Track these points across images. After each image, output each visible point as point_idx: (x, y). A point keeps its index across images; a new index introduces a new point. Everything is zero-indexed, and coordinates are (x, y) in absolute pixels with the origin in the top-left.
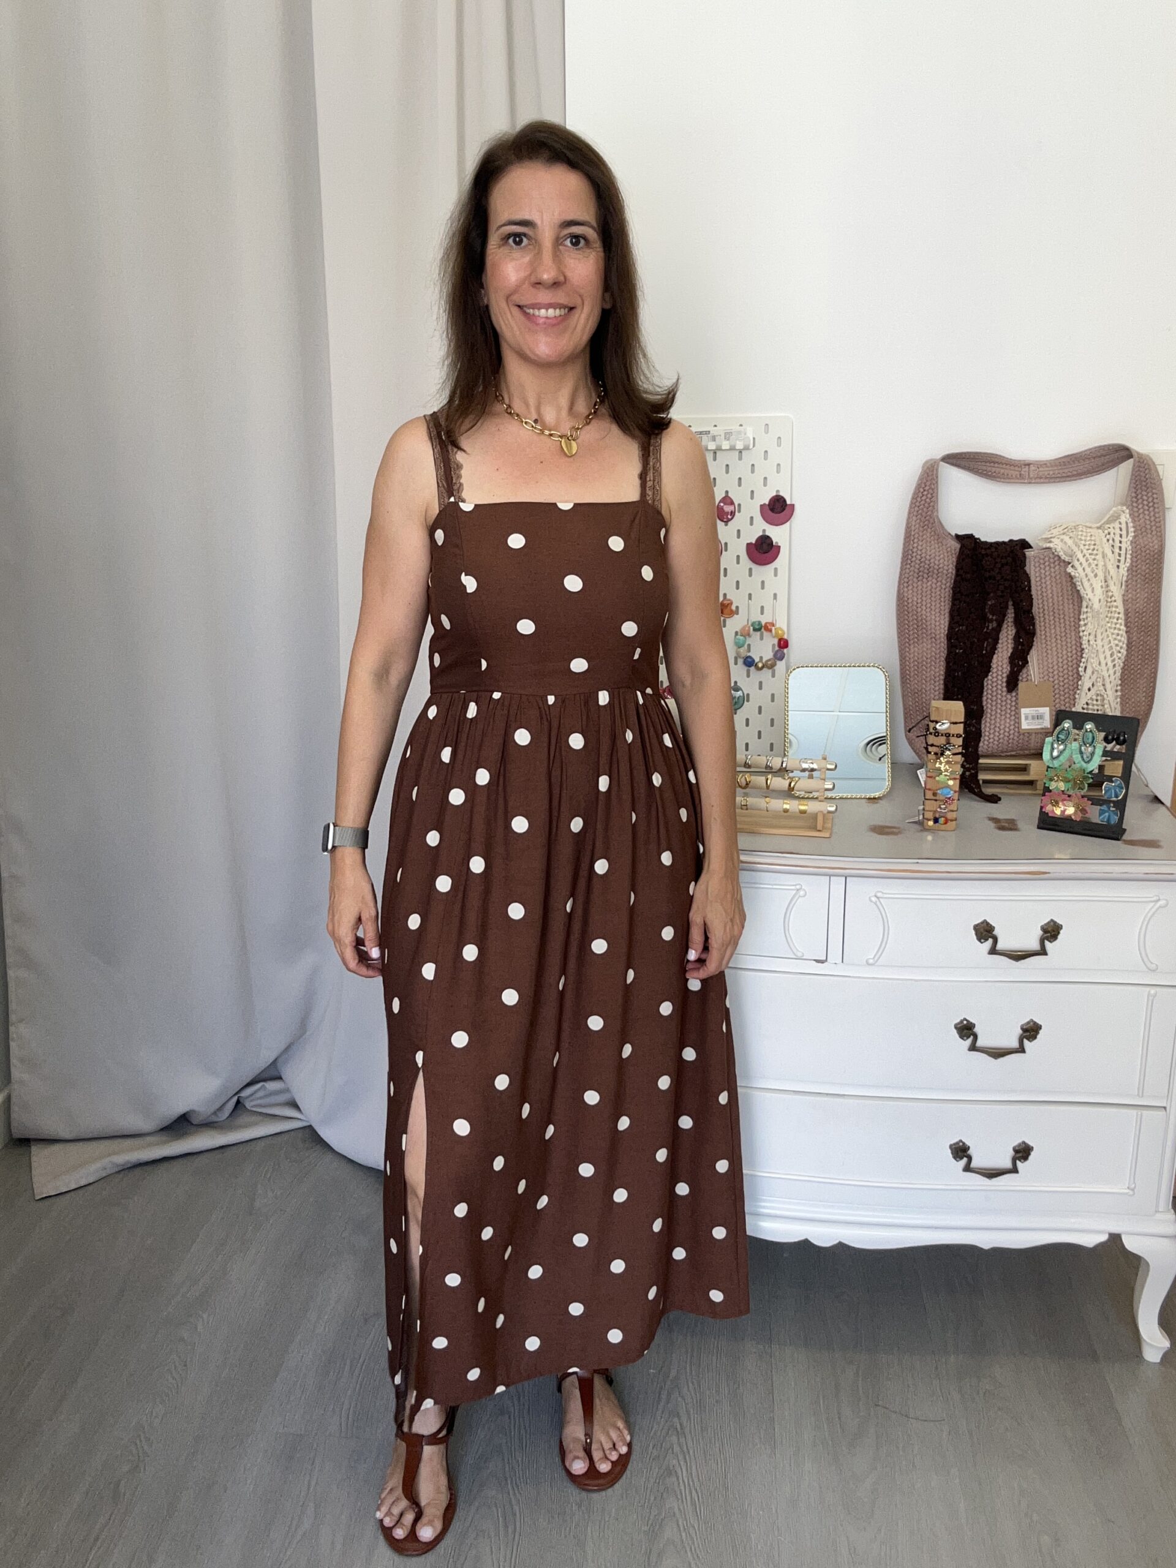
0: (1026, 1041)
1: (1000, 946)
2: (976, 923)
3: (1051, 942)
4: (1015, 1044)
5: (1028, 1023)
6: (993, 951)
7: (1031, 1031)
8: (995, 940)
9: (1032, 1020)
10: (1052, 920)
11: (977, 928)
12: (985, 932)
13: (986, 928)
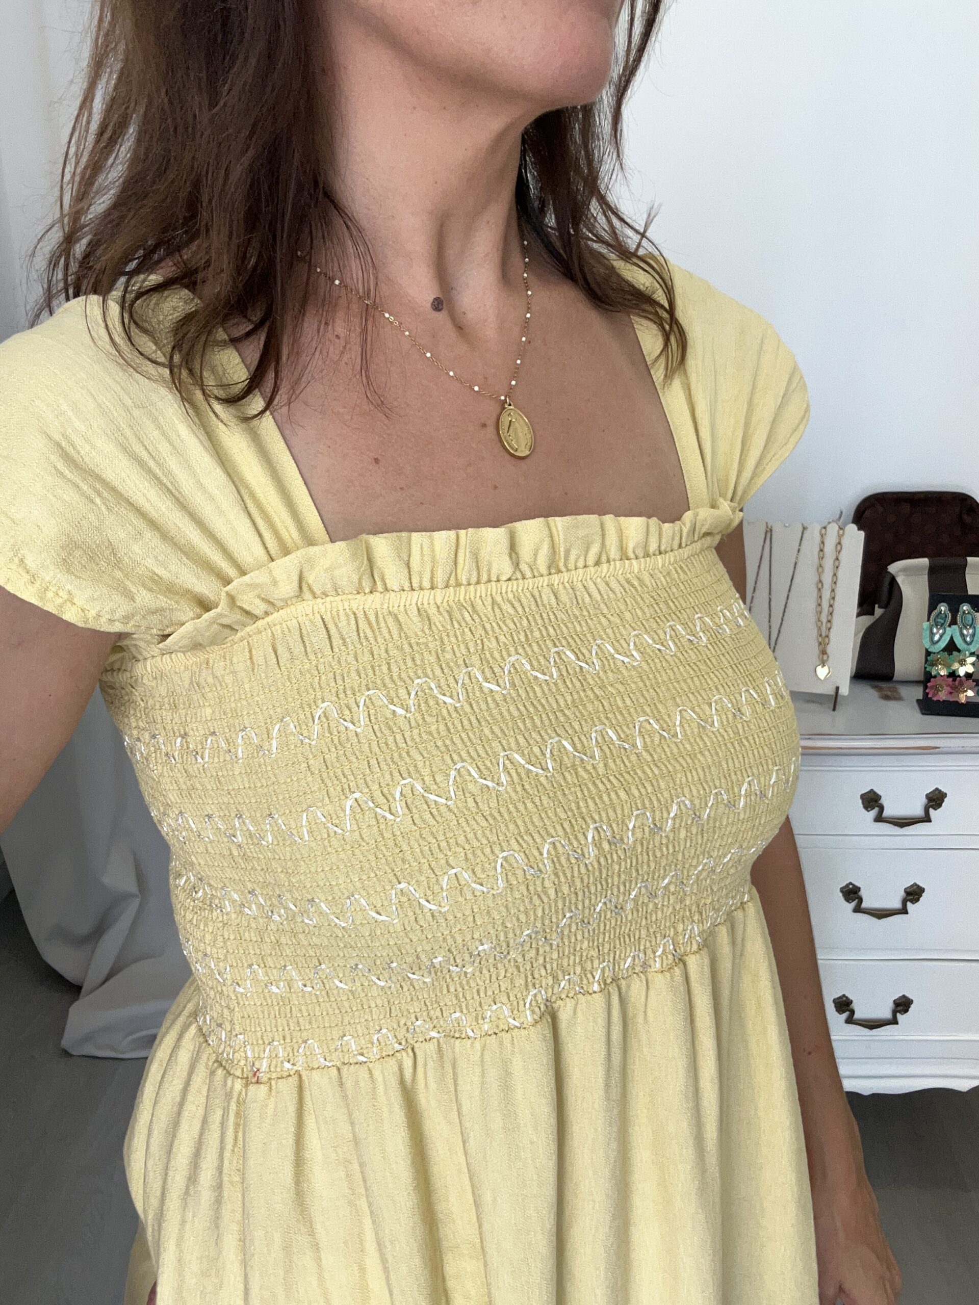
0: (909, 904)
1: (887, 813)
2: (863, 792)
3: (935, 809)
4: (897, 905)
5: (912, 886)
6: (879, 819)
7: (914, 894)
8: (882, 808)
9: (915, 884)
10: (937, 789)
11: (863, 797)
12: (871, 800)
13: (873, 797)
